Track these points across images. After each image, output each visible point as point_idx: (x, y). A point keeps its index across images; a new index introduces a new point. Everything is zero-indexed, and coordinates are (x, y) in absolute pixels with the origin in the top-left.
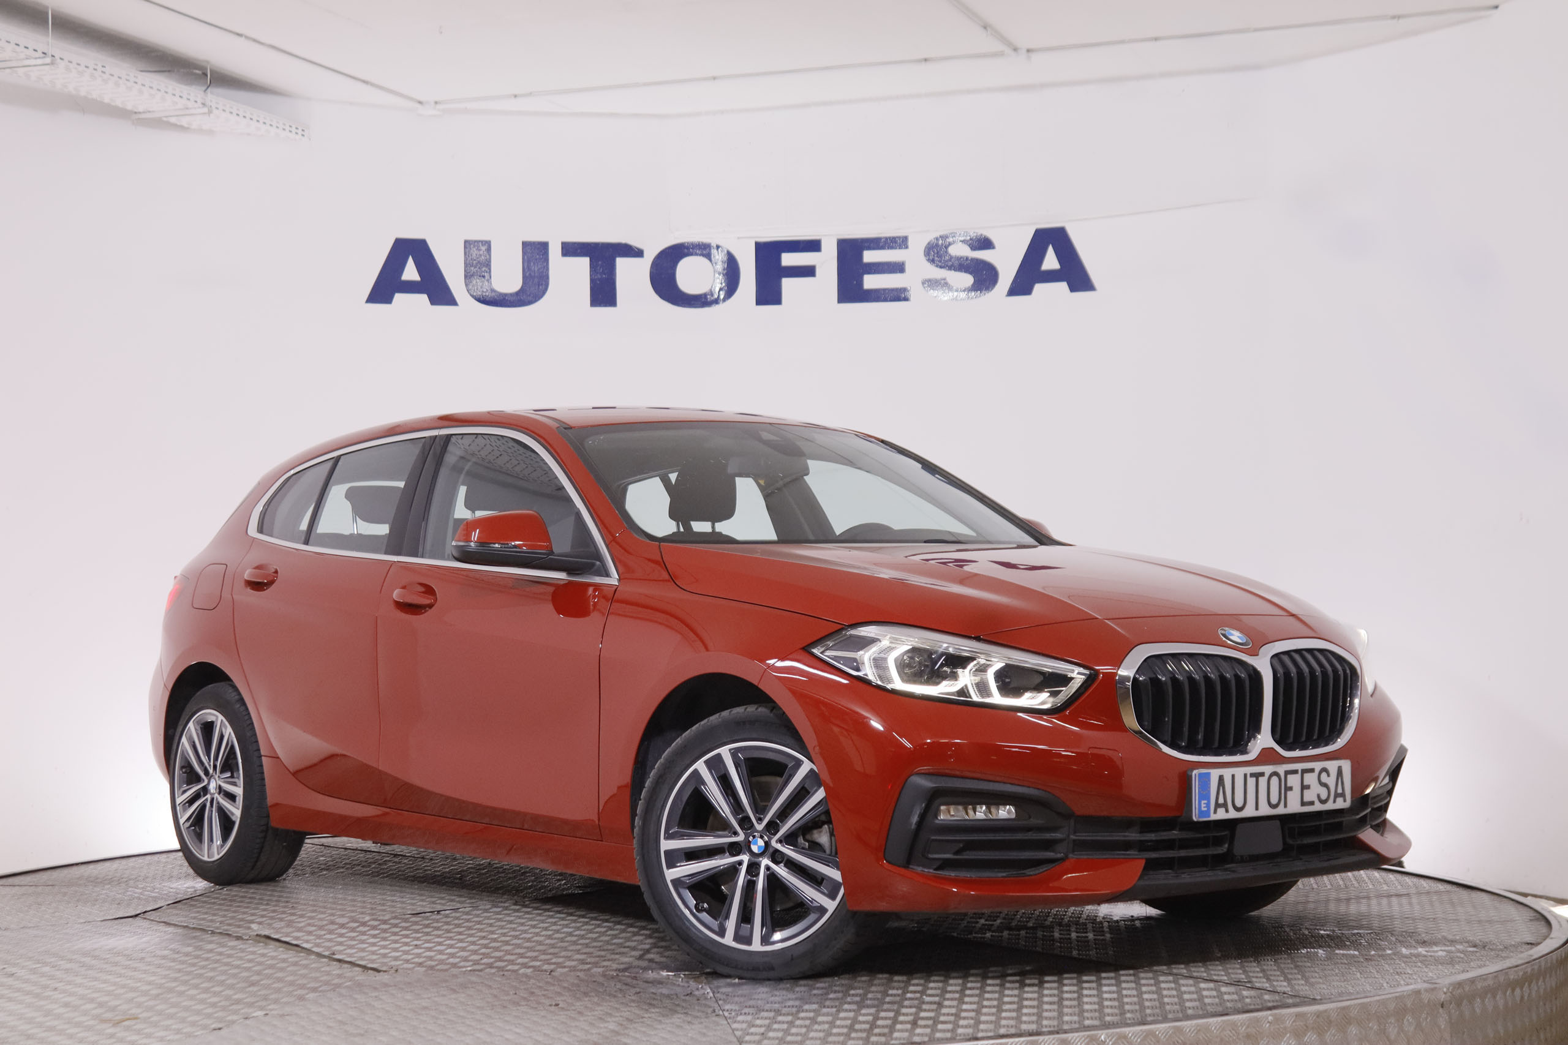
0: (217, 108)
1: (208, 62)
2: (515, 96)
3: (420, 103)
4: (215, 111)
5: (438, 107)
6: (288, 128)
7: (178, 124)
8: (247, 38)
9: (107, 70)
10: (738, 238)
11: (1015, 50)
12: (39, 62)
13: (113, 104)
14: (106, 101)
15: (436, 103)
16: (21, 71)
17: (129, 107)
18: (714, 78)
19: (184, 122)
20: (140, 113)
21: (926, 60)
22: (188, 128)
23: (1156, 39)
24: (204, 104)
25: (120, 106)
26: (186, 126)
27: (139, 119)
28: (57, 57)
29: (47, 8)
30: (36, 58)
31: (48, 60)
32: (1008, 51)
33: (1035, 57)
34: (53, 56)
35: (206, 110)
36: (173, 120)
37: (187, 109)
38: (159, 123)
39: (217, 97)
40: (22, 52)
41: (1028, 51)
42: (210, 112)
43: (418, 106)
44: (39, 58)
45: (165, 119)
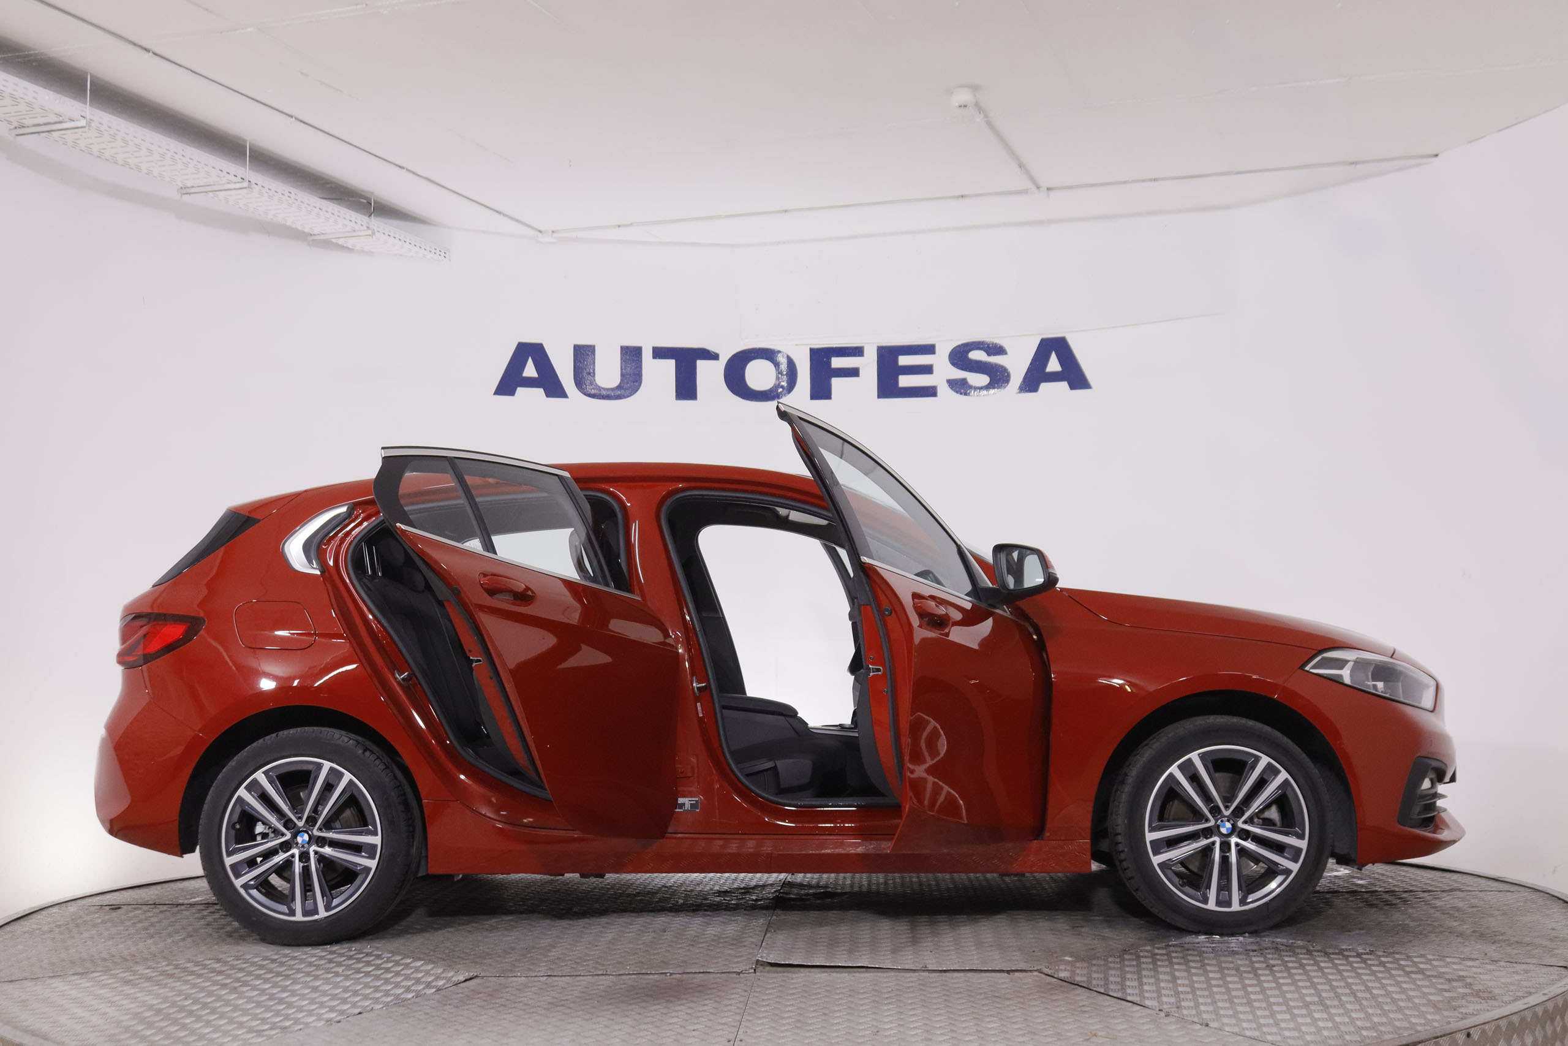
0: (378, 231)
1: (372, 193)
2: (619, 226)
3: (540, 231)
4: (376, 233)
5: (556, 235)
6: (433, 251)
7: (345, 245)
8: (408, 170)
9: (292, 195)
10: (797, 345)
11: (1038, 188)
12: (238, 186)
13: (294, 226)
14: (289, 223)
15: (553, 232)
16: (221, 194)
17: (307, 230)
18: (786, 211)
19: (349, 243)
20: (314, 235)
21: (962, 196)
22: (352, 249)
23: (1155, 180)
24: (368, 228)
25: (299, 228)
26: (351, 247)
27: (313, 240)
28: (253, 182)
29: (245, 141)
30: (235, 183)
31: (246, 184)
32: (1034, 189)
33: (1052, 194)
34: (249, 181)
35: (370, 232)
36: (341, 242)
37: (354, 231)
38: (327, 244)
39: (376, 223)
40: (224, 177)
41: (1048, 189)
42: (373, 234)
43: (539, 234)
44: (238, 182)
45: (334, 241)
